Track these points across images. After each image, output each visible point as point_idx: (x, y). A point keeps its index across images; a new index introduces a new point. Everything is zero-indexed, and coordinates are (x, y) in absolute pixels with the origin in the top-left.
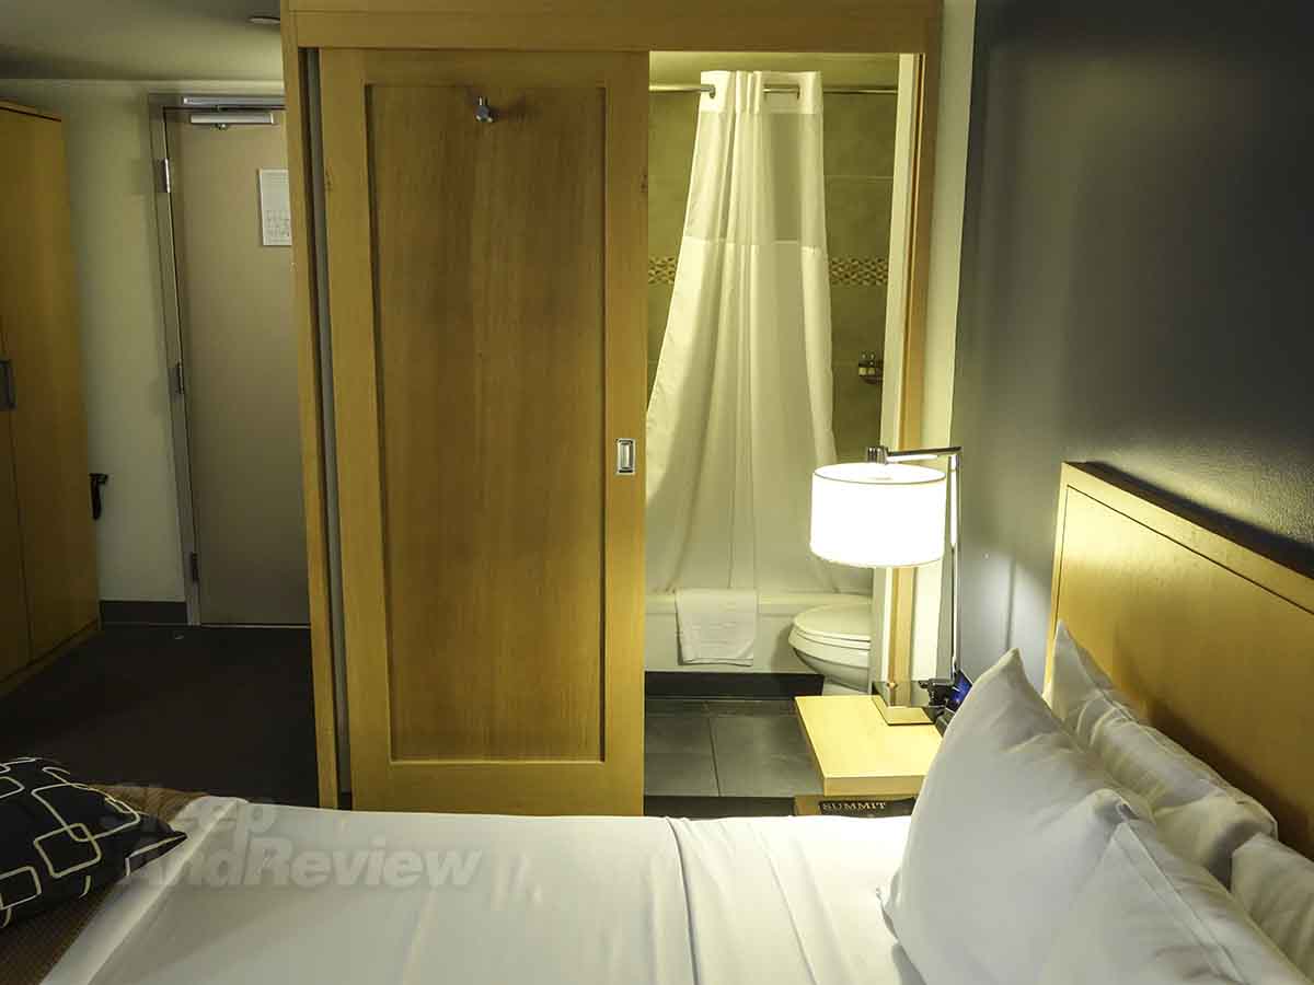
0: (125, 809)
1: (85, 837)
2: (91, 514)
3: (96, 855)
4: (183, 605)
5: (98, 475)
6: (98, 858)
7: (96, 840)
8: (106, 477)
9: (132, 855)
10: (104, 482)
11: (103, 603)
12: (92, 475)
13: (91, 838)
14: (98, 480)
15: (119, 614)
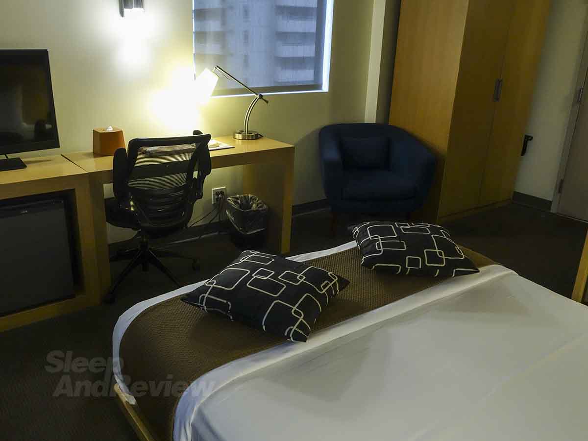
0: (460, 252)
1: (442, 256)
2: (520, 153)
3: (443, 264)
4: (551, 202)
5: (529, 136)
6: (443, 265)
7: (446, 259)
8: (532, 138)
9: (457, 269)
10: (531, 140)
11: (515, 192)
12: (526, 136)
13: (444, 257)
14: (528, 139)
15: (521, 199)
